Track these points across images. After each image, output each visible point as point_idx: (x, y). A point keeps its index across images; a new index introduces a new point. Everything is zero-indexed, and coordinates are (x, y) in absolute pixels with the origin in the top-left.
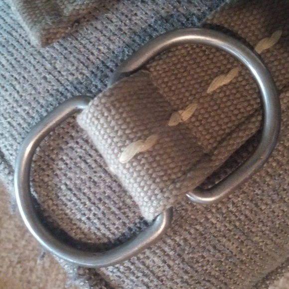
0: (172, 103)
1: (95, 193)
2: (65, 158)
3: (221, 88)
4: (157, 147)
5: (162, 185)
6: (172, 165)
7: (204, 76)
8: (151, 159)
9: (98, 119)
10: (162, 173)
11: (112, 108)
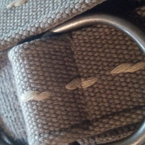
0: (80, 70)
3: (124, 74)
5: (41, 130)
10: (44, 123)
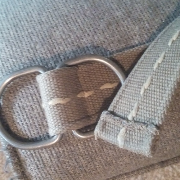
0: (83, 87)
1: (30, 113)
2: (23, 91)
3: (107, 89)
4: (68, 104)
5: (63, 122)
6: (72, 115)
7: (102, 80)
8: (63, 109)
9: (46, 81)
10: (65, 117)
11: (55, 78)
